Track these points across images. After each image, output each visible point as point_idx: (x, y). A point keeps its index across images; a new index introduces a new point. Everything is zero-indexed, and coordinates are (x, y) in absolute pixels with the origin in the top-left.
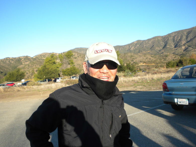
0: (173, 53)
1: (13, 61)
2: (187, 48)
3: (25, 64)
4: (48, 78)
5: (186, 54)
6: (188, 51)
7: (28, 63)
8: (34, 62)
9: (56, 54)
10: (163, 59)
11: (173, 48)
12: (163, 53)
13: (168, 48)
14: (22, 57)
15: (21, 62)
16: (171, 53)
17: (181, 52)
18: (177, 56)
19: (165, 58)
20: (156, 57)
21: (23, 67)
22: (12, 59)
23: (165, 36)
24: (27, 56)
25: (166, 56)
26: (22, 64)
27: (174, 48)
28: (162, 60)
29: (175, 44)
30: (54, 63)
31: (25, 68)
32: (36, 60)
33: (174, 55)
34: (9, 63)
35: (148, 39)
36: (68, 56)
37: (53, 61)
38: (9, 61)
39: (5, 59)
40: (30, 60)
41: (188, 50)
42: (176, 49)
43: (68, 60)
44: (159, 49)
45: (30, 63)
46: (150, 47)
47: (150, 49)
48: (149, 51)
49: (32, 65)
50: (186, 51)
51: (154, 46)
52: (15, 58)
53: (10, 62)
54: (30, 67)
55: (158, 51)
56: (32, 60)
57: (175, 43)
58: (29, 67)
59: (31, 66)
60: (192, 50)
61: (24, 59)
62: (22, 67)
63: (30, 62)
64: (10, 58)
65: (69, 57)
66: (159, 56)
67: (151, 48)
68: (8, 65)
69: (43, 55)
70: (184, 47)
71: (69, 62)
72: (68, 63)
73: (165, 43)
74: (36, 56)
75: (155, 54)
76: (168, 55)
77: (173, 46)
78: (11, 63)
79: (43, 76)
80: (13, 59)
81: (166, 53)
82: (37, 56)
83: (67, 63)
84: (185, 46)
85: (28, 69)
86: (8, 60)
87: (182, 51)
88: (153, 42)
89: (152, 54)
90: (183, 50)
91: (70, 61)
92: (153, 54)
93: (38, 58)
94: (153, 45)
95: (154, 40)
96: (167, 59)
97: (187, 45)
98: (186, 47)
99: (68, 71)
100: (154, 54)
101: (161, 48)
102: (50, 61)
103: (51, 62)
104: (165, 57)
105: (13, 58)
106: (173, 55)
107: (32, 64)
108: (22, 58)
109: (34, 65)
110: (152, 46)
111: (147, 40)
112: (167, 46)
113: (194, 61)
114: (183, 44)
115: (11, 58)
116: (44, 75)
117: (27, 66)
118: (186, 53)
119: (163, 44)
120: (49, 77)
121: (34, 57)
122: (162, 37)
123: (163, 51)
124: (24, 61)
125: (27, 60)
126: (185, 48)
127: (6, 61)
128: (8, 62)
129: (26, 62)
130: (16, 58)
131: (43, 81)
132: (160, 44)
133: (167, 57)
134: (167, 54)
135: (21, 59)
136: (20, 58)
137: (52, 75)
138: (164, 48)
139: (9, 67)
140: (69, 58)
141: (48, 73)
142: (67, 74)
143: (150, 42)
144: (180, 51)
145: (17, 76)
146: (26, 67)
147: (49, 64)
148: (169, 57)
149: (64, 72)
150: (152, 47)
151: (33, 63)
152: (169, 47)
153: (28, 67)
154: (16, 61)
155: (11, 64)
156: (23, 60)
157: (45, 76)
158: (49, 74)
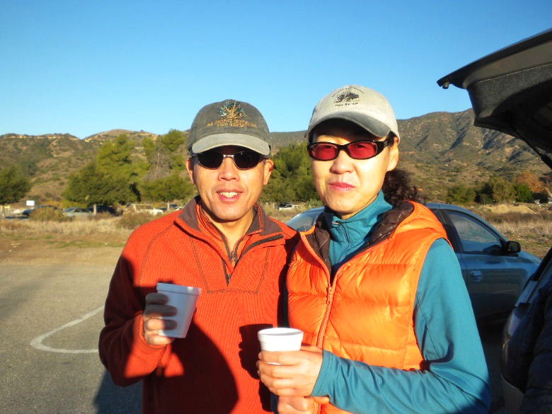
0: (479, 164)
1: (27, 145)
2: (518, 154)
3: (60, 156)
4: (97, 203)
5: (515, 169)
6: (519, 161)
7: (67, 154)
8: (86, 152)
9: (150, 136)
10: (448, 178)
11: (479, 150)
12: (449, 160)
13: (467, 147)
14: (51, 136)
15: (49, 149)
16: (474, 163)
17: (502, 162)
18: (487, 172)
19: (455, 175)
20: (428, 171)
21: (53, 164)
22: (23, 139)
23: (460, 113)
24: (67, 136)
25: (458, 170)
26: (51, 156)
27: (482, 151)
28: (444, 179)
29: (487, 140)
30: (126, 161)
31: (58, 169)
32: (91, 147)
33: (478, 170)
34: (15, 150)
35: (412, 119)
36: (170, 146)
37: (123, 155)
38: (15, 145)
39: (5, 138)
40: (76, 148)
41: (520, 158)
42: (487, 151)
43: (168, 157)
44: (441, 149)
45: (75, 155)
46: (417, 141)
47: (415, 148)
48: (410, 153)
49: (79, 161)
50: (515, 162)
51: (428, 138)
52: (33, 137)
53: (17, 148)
54: (71, 165)
55: (438, 155)
56: (80, 147)
57: (487, 136)
58: (70, 167)
59: (77, 163)
60: (531, 159)
61: (59, 142)
62: (50, 164)
63: (73, 151)
64: (19, 135)
65: (173, 148)
66: (440, 168)
67: (418, 145)
68: (11, 156)
69: (112, 137)
70: (511, 149)
71: (170, 163)
72: (167, 164)
73: (458, 133)
74: (93, 136)
75: (429, 161)
76: (464, 167)
77: (481, 144)
78: (21, 150)
79: (85, 196)
80: (28, 140)
81: (459, 162)
82: (96, 137)
83: (164, 163)
84: (512, 146)
85: (66, 173)
86: (13, 142)
87: (504, 160)
88: (427, 128)
89: (418, 161)
90: (507, 158)
91: (174, 159)
92: (422, 161)
93: (99, 142)
94: (426, 137)
95: (429, 121)
96: (460, 177)
97: (519, 145)
98: (514, 151)
99: (160, 186)
100: (425, 161)
101: (447, 146)
102: (115, 154)
103: (115, 157)
104: (453, 173)
105: (26, 136)
106: (477, 168)
107: (78, 159)
108: (53, 140)
109: (85, 161)
110: (422, 138)
111: (409, 120)
112: (465, 144)
113: (525, 192)
114: (507, 141)
115: (21, 137)
116: (87, 194)
117: (64, 164)
118: (514, 166)
119: (452, 135)
120: (101, 198)
121: (87, 138)
122: (453, 114)
123: (451, 155)
124: (58, 148)
125: (67, 147)
126: (513, 153)
127: (5, 144)
128: (10, 147)
129: (64, 151)
130: (37, 137)
131: (84, 210)
132: (445, 135)
133: (461, 172)
134: (463, 164)
135: (50, 142)
136: (47, 139)
137: (109, 194)
138: (454, 146)
139: (15, 160)
140: (172, 151)
141: (99, 189)
142: (157, 195)
143: (418, 128)
144: (498, 159)
145: (6, 188)
146: (60, 166)
147: (112, 163)
148: (465, 174)
149: (149, 188)
150: (422, 142)
151: (82, 156)
152: (468, 144)
153: (65, 167)
154: (35, 145)
155: (19, 153)
156: (55, 146)
157: (91, 195)
158: (101, 192)
